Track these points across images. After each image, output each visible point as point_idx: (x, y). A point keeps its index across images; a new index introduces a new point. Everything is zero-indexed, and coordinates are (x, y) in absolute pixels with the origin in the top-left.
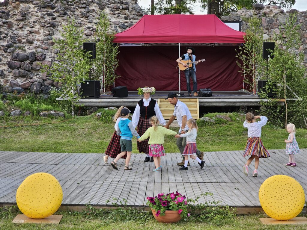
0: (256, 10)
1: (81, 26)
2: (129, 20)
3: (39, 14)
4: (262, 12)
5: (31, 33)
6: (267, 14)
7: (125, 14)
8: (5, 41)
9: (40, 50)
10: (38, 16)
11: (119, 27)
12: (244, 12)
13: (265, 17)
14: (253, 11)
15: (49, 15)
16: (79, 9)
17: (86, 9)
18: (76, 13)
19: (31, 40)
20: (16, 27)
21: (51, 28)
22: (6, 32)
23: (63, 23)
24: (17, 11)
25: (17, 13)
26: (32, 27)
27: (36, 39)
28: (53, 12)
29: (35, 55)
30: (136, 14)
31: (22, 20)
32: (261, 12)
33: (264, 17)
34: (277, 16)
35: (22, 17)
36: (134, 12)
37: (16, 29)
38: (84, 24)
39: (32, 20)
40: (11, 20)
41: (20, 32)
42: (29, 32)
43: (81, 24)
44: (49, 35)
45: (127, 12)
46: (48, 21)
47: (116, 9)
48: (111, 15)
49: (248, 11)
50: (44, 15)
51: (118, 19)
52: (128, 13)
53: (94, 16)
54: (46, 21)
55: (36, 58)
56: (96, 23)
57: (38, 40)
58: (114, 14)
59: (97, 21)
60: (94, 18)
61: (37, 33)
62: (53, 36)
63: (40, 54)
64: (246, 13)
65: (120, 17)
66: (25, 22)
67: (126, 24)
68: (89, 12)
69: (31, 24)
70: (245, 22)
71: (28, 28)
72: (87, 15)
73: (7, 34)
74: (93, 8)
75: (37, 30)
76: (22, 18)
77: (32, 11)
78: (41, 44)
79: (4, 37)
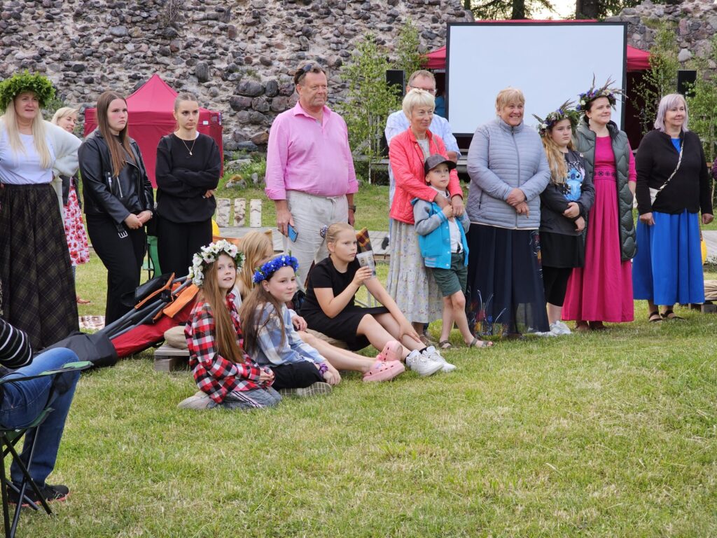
0: (669, 5)
1: (355, 35)
2: (441, 23)
3: (284, 13)
4: (680, 8)
5: (269, 46)
6: (690, 12)
7: (434, 13)
8: (222, 60)
9: (284, 76)
10: (281, 18)
11: (423, 36)
12: (647, 8)
13: (684, 19)
14: (664, 6)
15: (300, 15)
16: (352, 4)
17: (365, 4)
18: (348, 11)
19: (268, 59)
20: (241, 35)
21: (305, 38)
22: (224, 45)
23: (324, 30)
24: (243, 8)
25: (243, 11)
26: (271, 37)
27: (278, 57)
28: (308, 10)
29: (278, 87)
30: (453, 12)
31: (252, 24)
32: (678, 9)
33: (683, 17)
34: (707, 16)
35: (254, 18)
36: (450, 9)
37: (242, 40)
38: (361, 30)
39: (271, 23)
40: (232, 23)
41: (249, 46)
42: (265, 45)
43: (355, 31)
44: (301, 50)
45: (437, 9)
46: (300, 26)
47: (419, 3)
48: (409, 14)
49: (655, 7)
50: (292, 15)
51: (420, 22)
52: (439, 11)
53: (378, 17)
54: (296, 26)
55: (278, 91)
56: (381, 30)
57: (281, 60)
58: (414, 13)
59: (385, 25)
60: (379, 20)
61: (279, 46)
62: (306, 54)
63: (286, 84)
64: (650, 11)
65: (424, 19)
66: (258, 28)
67: (434, 32)
68: (370, 9)
69: (269, 32)
70: (649, 27)
71: (263, 38)
72: (367, 15)
73: (226, 49)
74: (377, 3)
75: (279, 41)
76: (253, 20)
77: (271, 9)
78: (285, 67)
79: (222, 54)
